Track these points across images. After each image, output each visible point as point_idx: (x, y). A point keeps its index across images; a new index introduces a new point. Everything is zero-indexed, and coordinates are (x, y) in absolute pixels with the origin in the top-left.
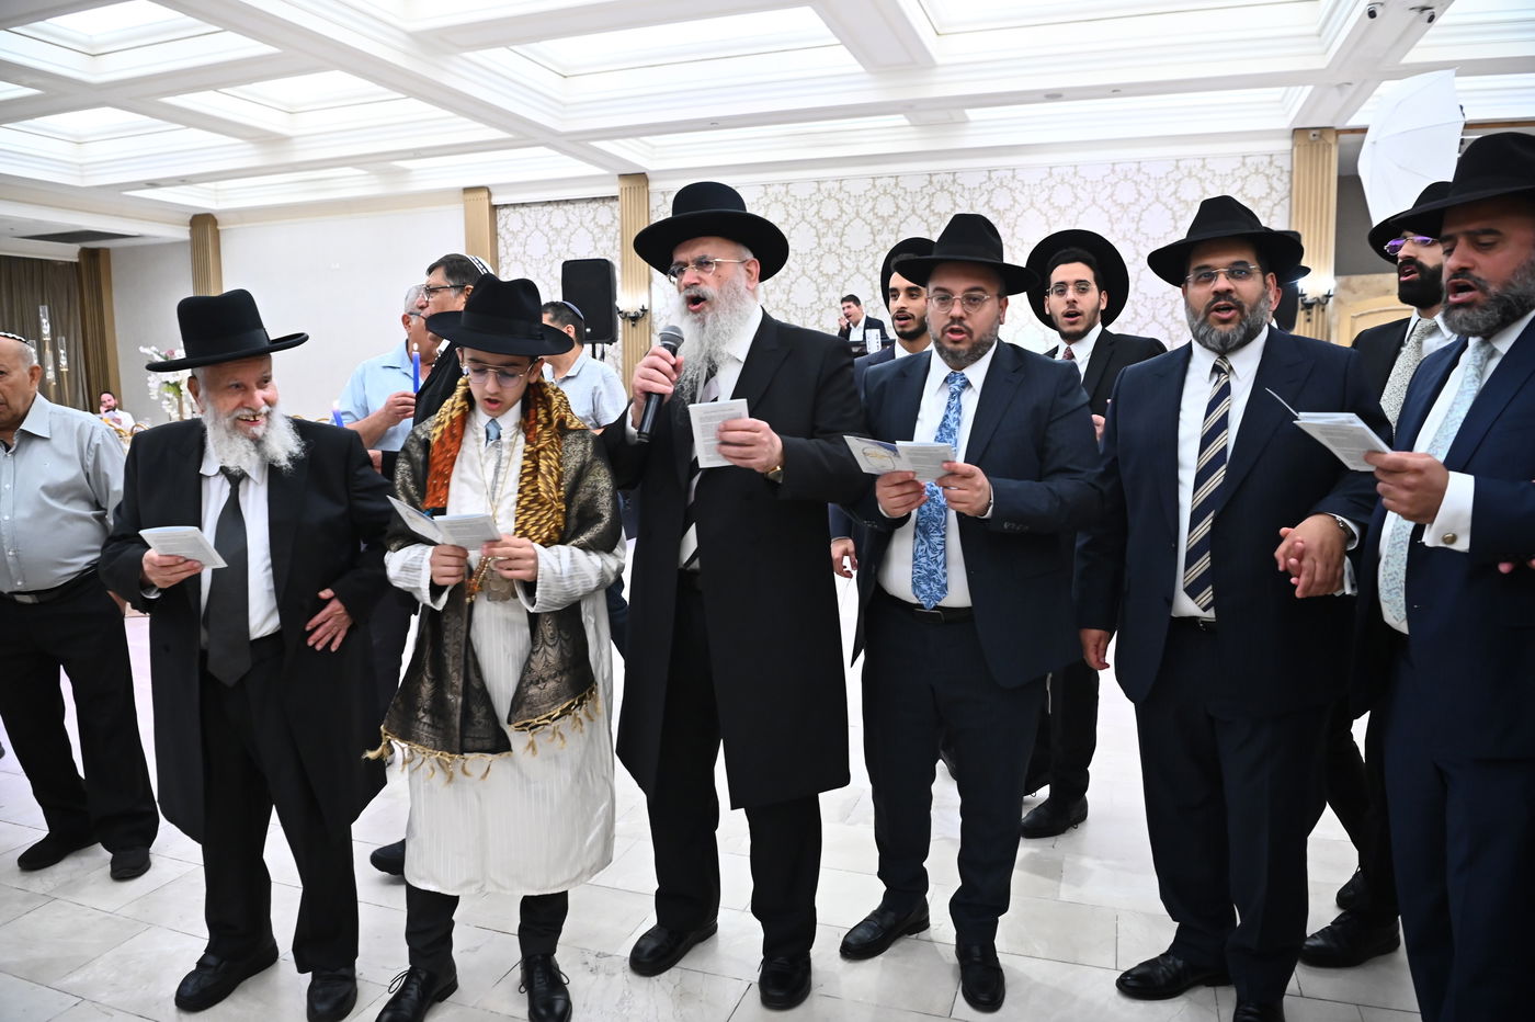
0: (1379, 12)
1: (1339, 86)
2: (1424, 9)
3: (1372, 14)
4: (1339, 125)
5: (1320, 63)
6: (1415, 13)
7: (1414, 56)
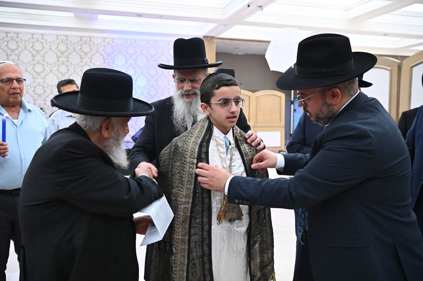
0: (251, 5)
1: (225, 25)
2: (260, 7)
3: (249, 6)
4: (217, 37)
5: (223, 18)
6: (258, 7)
7: (249, 19)
